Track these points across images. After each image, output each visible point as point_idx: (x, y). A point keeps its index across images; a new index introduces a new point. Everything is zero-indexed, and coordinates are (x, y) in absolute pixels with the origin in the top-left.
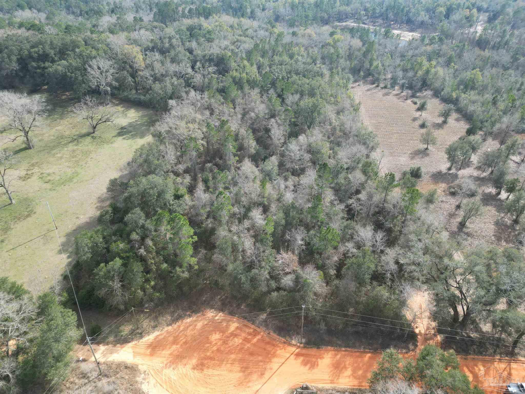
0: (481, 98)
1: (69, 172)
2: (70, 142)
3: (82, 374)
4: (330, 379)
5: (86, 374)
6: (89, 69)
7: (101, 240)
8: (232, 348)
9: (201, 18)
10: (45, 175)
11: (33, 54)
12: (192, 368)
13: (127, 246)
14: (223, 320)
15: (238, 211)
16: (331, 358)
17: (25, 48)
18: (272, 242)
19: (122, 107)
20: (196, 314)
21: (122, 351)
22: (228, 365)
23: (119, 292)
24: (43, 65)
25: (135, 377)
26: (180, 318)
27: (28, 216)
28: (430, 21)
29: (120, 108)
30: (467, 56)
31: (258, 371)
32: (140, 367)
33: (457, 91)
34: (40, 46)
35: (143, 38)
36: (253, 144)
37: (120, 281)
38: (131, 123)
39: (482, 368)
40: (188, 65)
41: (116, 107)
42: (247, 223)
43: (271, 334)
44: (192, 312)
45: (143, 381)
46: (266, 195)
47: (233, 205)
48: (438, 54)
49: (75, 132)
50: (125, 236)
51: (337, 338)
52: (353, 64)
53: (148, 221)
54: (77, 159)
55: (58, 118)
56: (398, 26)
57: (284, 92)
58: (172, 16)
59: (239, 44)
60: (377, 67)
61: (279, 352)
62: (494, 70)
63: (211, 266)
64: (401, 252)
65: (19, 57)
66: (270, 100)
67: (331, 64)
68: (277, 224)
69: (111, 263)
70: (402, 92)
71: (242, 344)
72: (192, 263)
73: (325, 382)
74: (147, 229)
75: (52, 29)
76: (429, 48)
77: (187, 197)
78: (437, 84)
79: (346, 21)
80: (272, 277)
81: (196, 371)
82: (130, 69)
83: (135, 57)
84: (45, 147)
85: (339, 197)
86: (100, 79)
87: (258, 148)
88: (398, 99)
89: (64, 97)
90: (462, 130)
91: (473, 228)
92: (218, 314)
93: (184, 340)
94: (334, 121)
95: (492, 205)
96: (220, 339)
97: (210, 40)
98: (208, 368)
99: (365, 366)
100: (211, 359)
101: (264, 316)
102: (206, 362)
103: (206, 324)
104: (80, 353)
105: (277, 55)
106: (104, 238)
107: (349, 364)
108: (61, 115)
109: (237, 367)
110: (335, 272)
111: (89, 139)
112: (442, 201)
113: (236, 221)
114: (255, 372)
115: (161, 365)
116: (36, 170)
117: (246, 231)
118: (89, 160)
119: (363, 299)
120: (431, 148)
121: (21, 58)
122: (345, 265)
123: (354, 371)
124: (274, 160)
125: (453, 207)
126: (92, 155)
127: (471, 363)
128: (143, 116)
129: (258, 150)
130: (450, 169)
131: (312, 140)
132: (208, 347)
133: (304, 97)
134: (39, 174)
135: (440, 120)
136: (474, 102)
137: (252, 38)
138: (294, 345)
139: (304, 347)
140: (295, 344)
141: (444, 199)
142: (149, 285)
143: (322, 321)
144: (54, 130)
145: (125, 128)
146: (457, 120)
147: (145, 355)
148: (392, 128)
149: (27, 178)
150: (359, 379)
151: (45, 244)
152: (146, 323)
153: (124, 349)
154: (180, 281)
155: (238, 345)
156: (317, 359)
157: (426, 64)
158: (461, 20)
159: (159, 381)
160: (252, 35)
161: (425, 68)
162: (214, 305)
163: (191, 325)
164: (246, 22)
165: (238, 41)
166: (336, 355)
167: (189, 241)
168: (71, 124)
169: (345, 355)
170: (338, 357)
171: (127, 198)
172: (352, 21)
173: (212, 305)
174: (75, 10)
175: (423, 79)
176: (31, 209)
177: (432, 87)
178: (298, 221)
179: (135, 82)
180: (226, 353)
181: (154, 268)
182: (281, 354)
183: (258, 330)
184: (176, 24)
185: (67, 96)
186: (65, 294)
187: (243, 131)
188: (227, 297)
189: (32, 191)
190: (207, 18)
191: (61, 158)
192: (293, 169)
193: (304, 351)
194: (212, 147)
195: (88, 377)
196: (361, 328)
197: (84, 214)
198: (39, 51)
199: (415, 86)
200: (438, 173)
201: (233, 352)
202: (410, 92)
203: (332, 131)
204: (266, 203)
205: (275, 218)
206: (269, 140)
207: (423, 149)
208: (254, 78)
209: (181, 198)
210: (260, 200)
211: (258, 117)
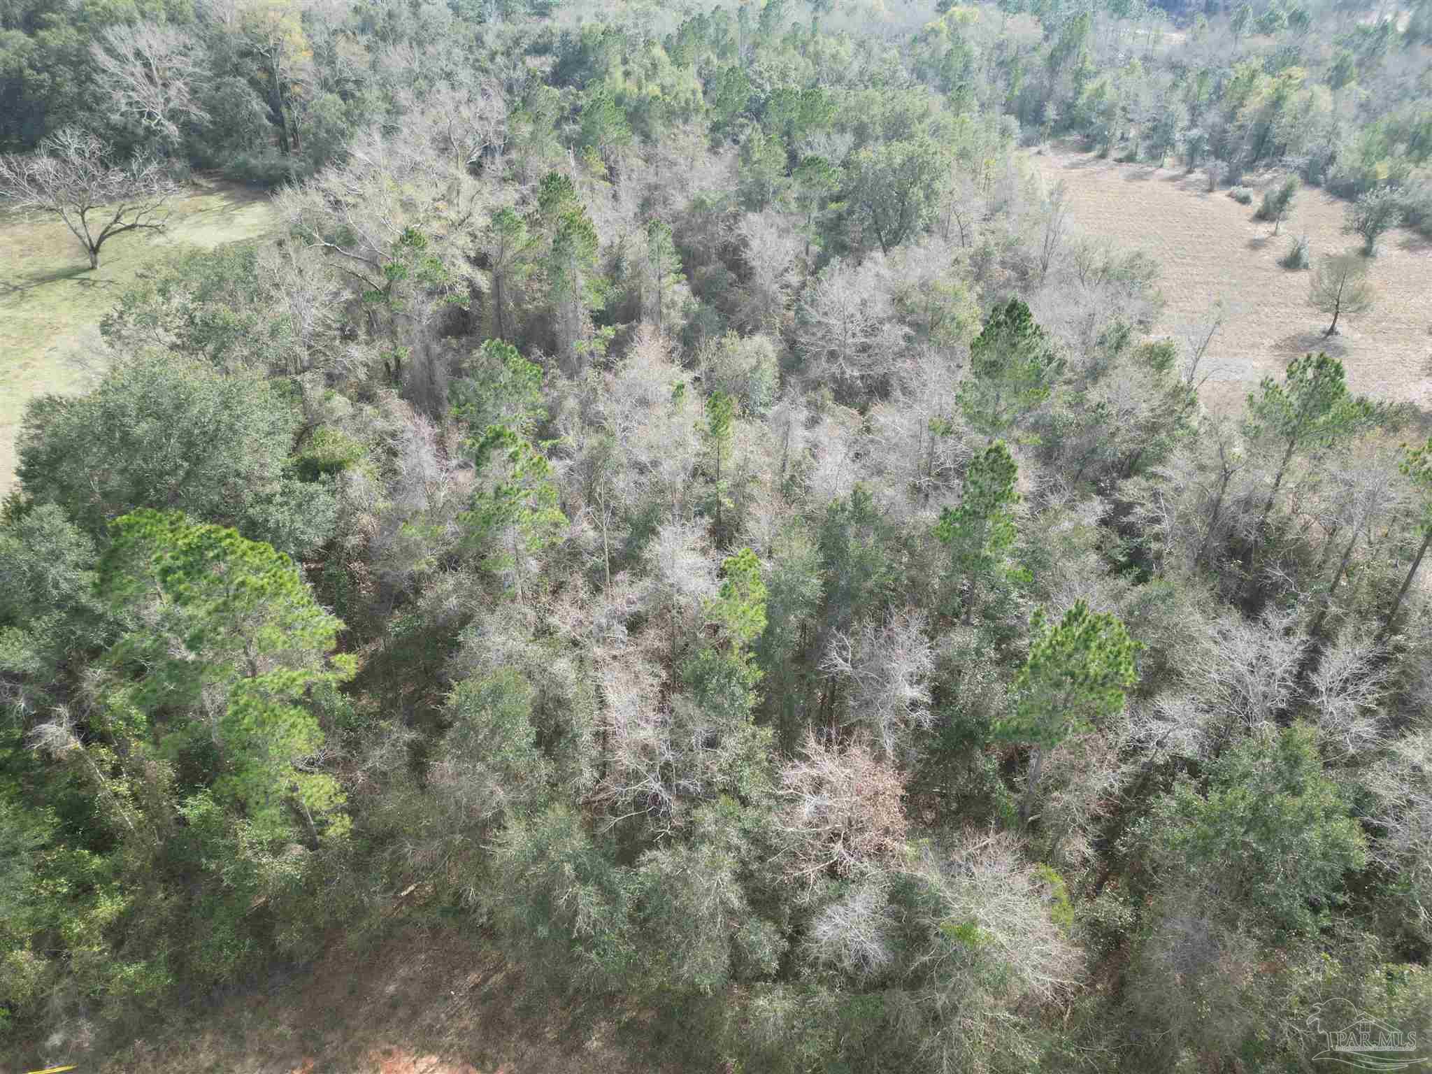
6: (102, 59)
15: (591, 534)
18: (759, 687)
19: (225, 198)
29: (216, 202)
30: (1392, 65)
33: (1389, 159)
36: (678, 292)
41: (205, 198)
42: (628, 592)
46: (729, 465)
49: (25, 266)
52: (1018, 86)
60: (1098, 95)
66: (745, 154)
68: (780, 600)
70: (1190, 172)
72: (316, 803)
82: (261, 76)
86: (141, 95)
87: (695, 307)
88: (1182, 189)
94: (977, 235)
111: (66, 288)
113: (581, 582)
117: (620, 631)
118: (41, 354)
120: (1347, 330)
124: (761, 346)
129: (697, 316)
133: (871, 141)
135: (1350, 245)
142: (88, 917)
146: (1408, 246)
161: (1265, 93)
162: (442, 1031)
168: (20, 242)
173: (429, 1031)
175: (1259, 126)
179: (277, 119)
181: (128, 818)
187: (637, 243)
192: (840, 381)
194: (518, 305)
199: (1233, 150)
202: (1222, 167)
203: (975, 264)
204: (728, 502)
205: (767, 565)
206: (738, 294)
207: (1317, 333)
208: (687, 102)
209: (323, 476)
210: (700, 488)
211: (699, 205)
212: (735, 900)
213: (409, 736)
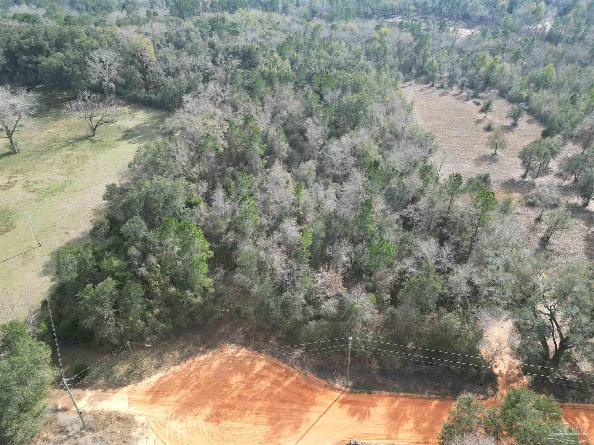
0: (556, 97)
1: (61, 180)
2: (63, 146)
3: (59, 428)
4: (386, 433)
5: (65, 428)
6: (89, 62)
7: (91, 256)
8: (257, 393)
9: (224, 12)
10: (31, 183)
11: (24, 45)
12: (205, 420)
13: (123, 263)
14: (246, 357)
15: (266, 222)
16: (386, 406)
17: (14, 39)
18: (310, 258)
19: (129, 108)
20: (212, 350)
21: (114, 397)
22: (253, 416)
23: (112, 322)
24: (35, 60)
25: (129, 431)
26: (191, 355)
27: (6, 230)
28: (491, 16)
29: (126, 109)
30: (536, 51)
31: (292, 423)
32: (137, 418)
33: (528, 90)
34: (32, 37)
35: (156, 32)
36: (285, 146)
37: (114, 307)
38: (139, 125)
39: (585, 419)
40: (208, 58)
41: (122, 108)
42: (277, 236)
43: (308, 375)
44: (207, 348)
45: (140, 437)
46: (302, 202)
47: (260, 216)
48: (502, 49)
49: (70, 135)
50: (121, 251)
51: (393, 380)
52: (403, 60)
53: (151, 233)
54: (72, 165)
55: (51, 120)
56: (454, 22)
57: (323, 88)
58: (191, 10)
59: (269, 37)
60: (431, 64)
61: (318, 398)
62: (570, 67)
63: (231, 289)
64: (474, 270)
65: (7, 49)
66: (306, 96)
67: (377, 61)
68: (315, 237)
69: (101, 284)
70: (462, 92)
71: (270, 388)
72: (206, 286)
73: (379, 437)
74: (150, 243)
75: (50, 21)
76: (492, 43)
77: (202, 206)
78: (504, 83)
79: (393, 18)
80: (309, 303)
81: (209, 424)
82: (139, 64)
83: (145, 49)
84: (33, 152)
85: (392, 206)
86: (102, 74)
87: (291, 151)
88: (458, 100)
89: (60, 97)
90: (535, 133)
91: (559, 245)
92: (240, 350)
93: (195, 383)
94: (383, 123)
95: (579, 218)
96: (242, 382)
97: (235, 33)
98: (226, 419)
99: (431, 417)
100: (231, 407)
101: (299, 352)
102: (223, 411)
103: (225, 363)
104: (60, 400)
105: (313, 49)
106: (95, 254)
107: (410, 414)
108: (55, 116)
109: (263, 419)
110: (389, 296)
111: (87, 143)
112: (517, 214)
113: (264, 234)
114: (288, 424)
115: (165, 415)
116: (20, 177)
117: (276, 246)
118: (86, 166)
119: (427, 330)
120: (500, 153)
121: (10, 51)
122: (402, 287)
123: (417, 423)
124: (311, 165)
125: (532, 220)
126: (89, 161)
127: (571, 413)
128: (153, 118)
129: (291, 154)
130: (524, 176)
131: (357, 141)
132: (227, 392)
133: (347, 93)
134: (24, 182)
135: (509, 122)
136: (548, 102)
137: (285, 32)
138: (338, 389)
139: (352, 392)
140: (339, 387)
141: (520, 211)
142: (152, 313)
143: (374, 358)
144: (45, 133)
145: (132, 131)
146: (529, 122)
147: (143, 402)
148: (451, 132)
149: (9, 186)
150: (424, 433)
151: (24, 264)
152: (147, 362)
153: (117, 395)
154: (192, 309)
155: (265, 390)
156: (368, 407)
157: (489, 59)
158: (527, 14)
159: (161, 437)
160: (285, 28)
161: (488, 64)
162: (235, 339)
163: (206, 364)
164: (276, 17)
165: (267, 34)
166: (393, 402)
167: (203, 257)
168: (67, 126)
169: (405, 402)
170: (396, 404)
171: (125, 205)
172: (400, 17)
173: (232, 339)
174: (80, 6)
175: (486, 76)
176: (10, 222)
177: (497, 86)
178: (342, 233)
179: (145, 79)
180: (251, 400)
181: (158, 291)
182: (321, 401)
183: (291, 370)
184: (196, 18)
185: (65, 96)
186: (43, 325)
187: (272, 131)
188: (251, 329)
189: (13, 201)
190: (232, 12)
191: (52, 164)
192: (335, 175)
193: (351, 397)
194: (236, 150)
195: (67, 432)
196: (424, 367)
197: (76, 229)
198: (31, 43)
199: (477, 85)
200: (511, 181)
201: (259, 398)
202: (471, 92)
203: (380, 133)
204: (301, 213)
205: (312, 229)
206: (305, 144)
207: (490, 155)
208: (286, 73)
209: (194, 207)
210: (294, 209)
211: (291, 116)
212: (304, 301)
213: (224, 271)
